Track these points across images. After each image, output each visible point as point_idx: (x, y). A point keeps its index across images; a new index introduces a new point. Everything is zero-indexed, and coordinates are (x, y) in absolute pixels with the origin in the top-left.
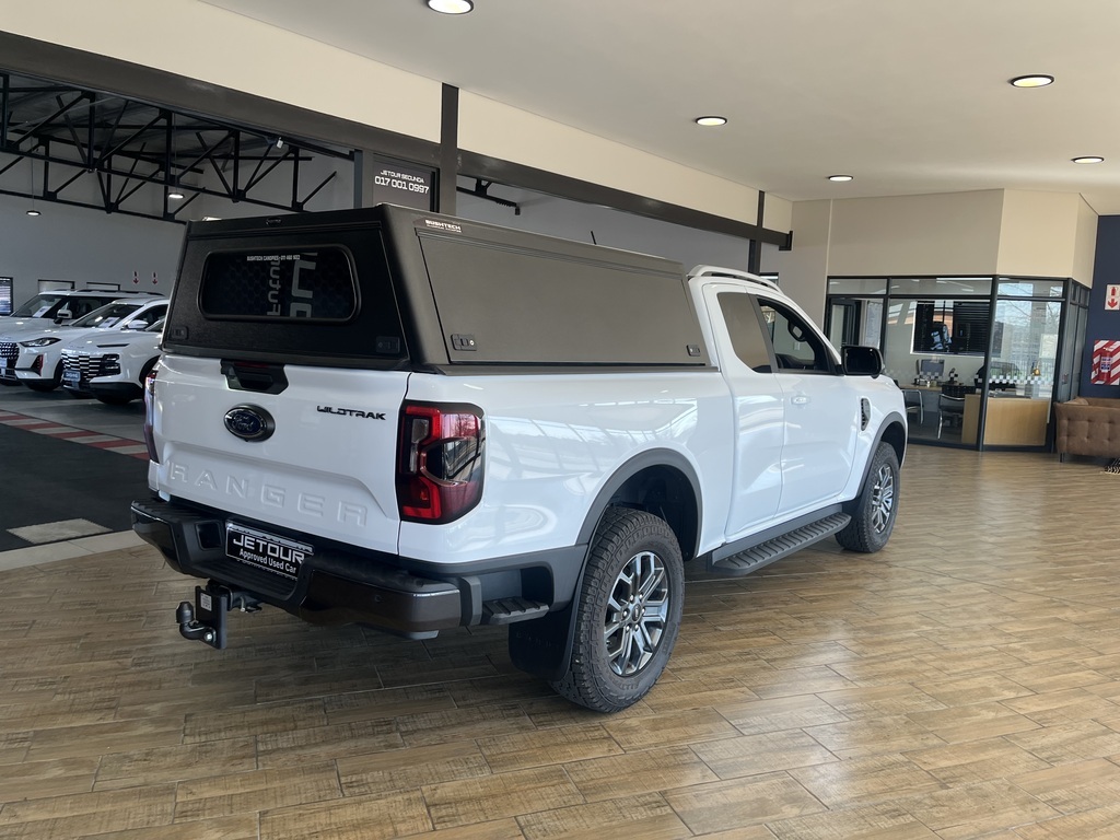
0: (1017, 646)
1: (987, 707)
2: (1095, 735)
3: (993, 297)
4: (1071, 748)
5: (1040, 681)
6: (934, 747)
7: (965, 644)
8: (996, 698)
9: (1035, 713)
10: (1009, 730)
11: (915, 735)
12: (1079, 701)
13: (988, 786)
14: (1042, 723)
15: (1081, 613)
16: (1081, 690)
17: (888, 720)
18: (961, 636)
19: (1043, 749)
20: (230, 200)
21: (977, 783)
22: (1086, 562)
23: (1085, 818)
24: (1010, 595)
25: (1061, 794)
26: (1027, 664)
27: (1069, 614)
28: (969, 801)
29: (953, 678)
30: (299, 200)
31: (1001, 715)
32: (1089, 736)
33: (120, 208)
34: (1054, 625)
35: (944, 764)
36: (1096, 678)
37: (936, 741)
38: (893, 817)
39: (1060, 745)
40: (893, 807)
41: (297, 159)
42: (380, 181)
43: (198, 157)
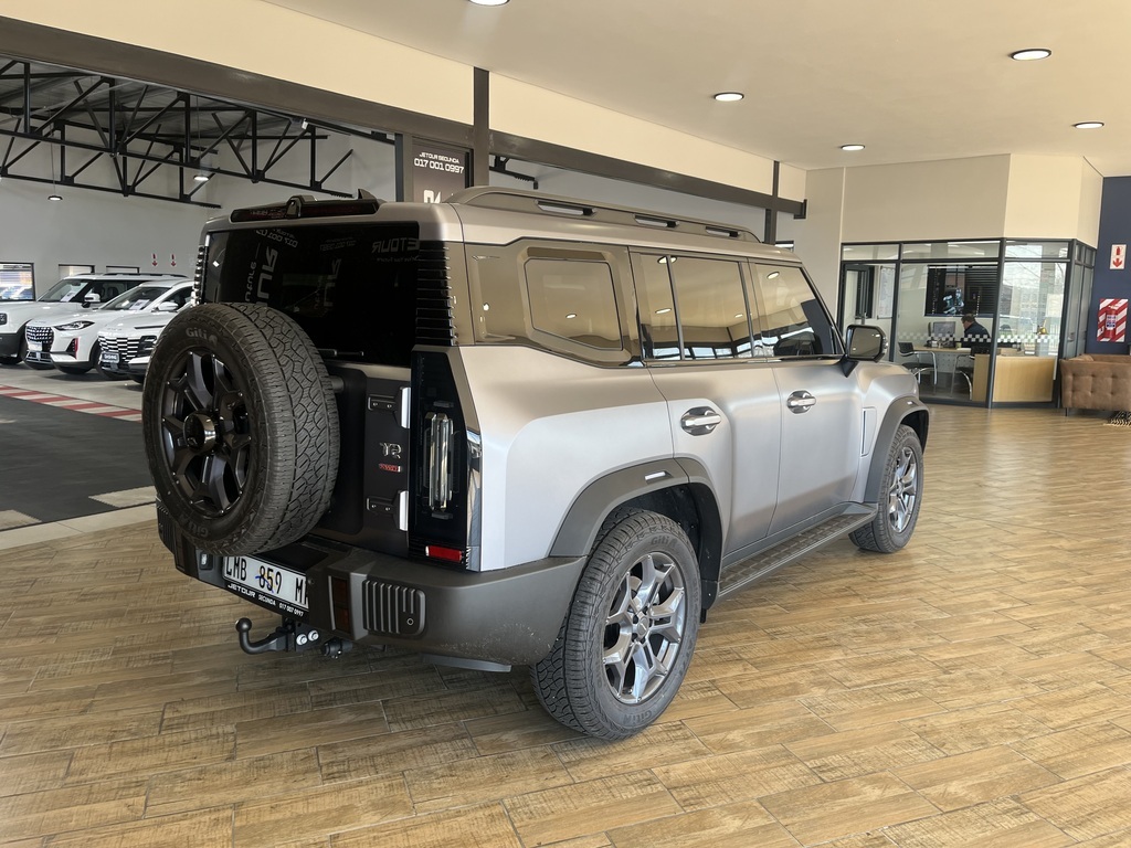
0: (1014, 569)
1: (986, 615)
2: (1081, 635)
3: (1000, 260)
4: (1058, 645)
5: (1034, 595)
6: (940, 644)
7: (968, 568)
8: (994, 609)
9: (1028, 619)
10: (1004, 631)
11: (922, 636)
12: (1067, 610)
13: (984, 672)
14: (1034, 626)
15: (1074, 543)
16: (1070, 602)
17: (898, 626)
18: (964, 562)
19: (1033, 645)
20: (250, 181)
21: (975, 670)
22: (1082, 501)
23: (1067, 694)
24: (1010, 529)
25: (1048, 677)
26: (1023, 583)
27: (1063, 543)
28: (968, 682)
29: (957, 594)
30: (318, 179)
31: (997, 621)
32: (1073, 636)
34: (1048, 552)
35: (947, 656)
36: (1083, 592)
37: (940, 641)
38: (904, 694)
39: (1048, 643)
40: (903, 686)
41: (313, 138)
42: (418, 162)
43: (217, 137)
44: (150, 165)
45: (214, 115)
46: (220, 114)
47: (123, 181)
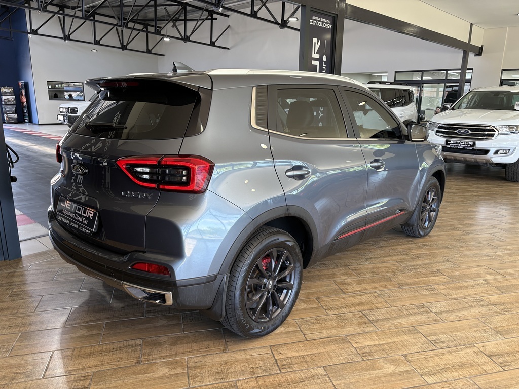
20: (183, 41)
30: (214, 40)
33: (128, 48)
41: (212, 19)
42: (312, 22)
43: (167, 20)
44: (135, 33)
45: (165, 8)
46: (169, 8)
47: (122, 43)
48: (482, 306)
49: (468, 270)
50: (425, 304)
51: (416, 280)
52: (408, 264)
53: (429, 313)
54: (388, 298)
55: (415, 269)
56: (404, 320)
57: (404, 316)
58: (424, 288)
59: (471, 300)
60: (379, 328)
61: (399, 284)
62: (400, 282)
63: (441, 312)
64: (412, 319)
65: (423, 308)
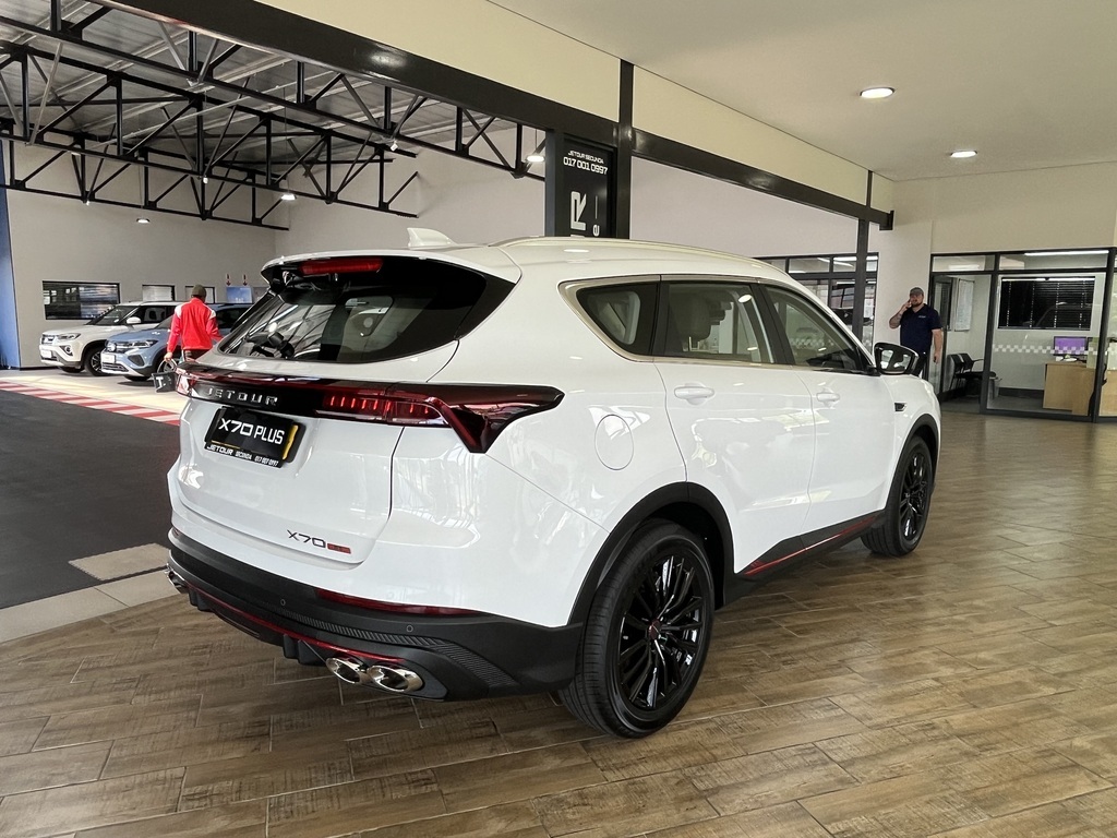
20: (323, 202)
30: (385, 200)
41: (382, 161)
42: (568, 162)
43: (292, 163)
45: (290, 142)
47: (201, 207)
48: (935, 740)
49: (901, 659)
50: (817, 744)
51: (797, 686)
52: (779, 651)
53: (825, 763)
54: (740, 734)
55: (793, 661)
56: (774, 784)
57: (775, 775)
58: (815, 703)
59: (912, 726)
60: (719, 810)
61: (761, 697)
62: (764, 693)
63: (852, 762)
64: (791, 783)
65: (814, 752)
